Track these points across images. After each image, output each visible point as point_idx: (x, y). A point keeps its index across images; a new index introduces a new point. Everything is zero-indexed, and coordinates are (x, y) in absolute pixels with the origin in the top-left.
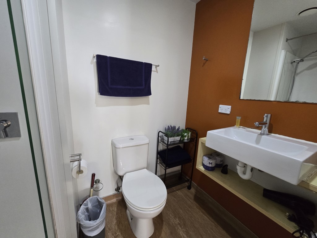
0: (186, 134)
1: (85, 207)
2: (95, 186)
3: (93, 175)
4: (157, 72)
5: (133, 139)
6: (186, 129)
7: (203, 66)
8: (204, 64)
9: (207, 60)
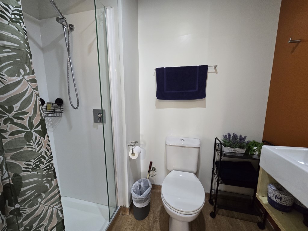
0: (255, 148)
1: (139, 184)
2: (151, 172)
3: (151, 163)
4: (217, 73)
5: (184, 140)
6: (263, 142)
7: (292, 52)
8: (294, 48)
9: (299, 42)
